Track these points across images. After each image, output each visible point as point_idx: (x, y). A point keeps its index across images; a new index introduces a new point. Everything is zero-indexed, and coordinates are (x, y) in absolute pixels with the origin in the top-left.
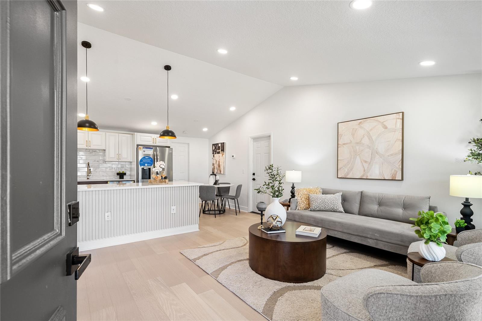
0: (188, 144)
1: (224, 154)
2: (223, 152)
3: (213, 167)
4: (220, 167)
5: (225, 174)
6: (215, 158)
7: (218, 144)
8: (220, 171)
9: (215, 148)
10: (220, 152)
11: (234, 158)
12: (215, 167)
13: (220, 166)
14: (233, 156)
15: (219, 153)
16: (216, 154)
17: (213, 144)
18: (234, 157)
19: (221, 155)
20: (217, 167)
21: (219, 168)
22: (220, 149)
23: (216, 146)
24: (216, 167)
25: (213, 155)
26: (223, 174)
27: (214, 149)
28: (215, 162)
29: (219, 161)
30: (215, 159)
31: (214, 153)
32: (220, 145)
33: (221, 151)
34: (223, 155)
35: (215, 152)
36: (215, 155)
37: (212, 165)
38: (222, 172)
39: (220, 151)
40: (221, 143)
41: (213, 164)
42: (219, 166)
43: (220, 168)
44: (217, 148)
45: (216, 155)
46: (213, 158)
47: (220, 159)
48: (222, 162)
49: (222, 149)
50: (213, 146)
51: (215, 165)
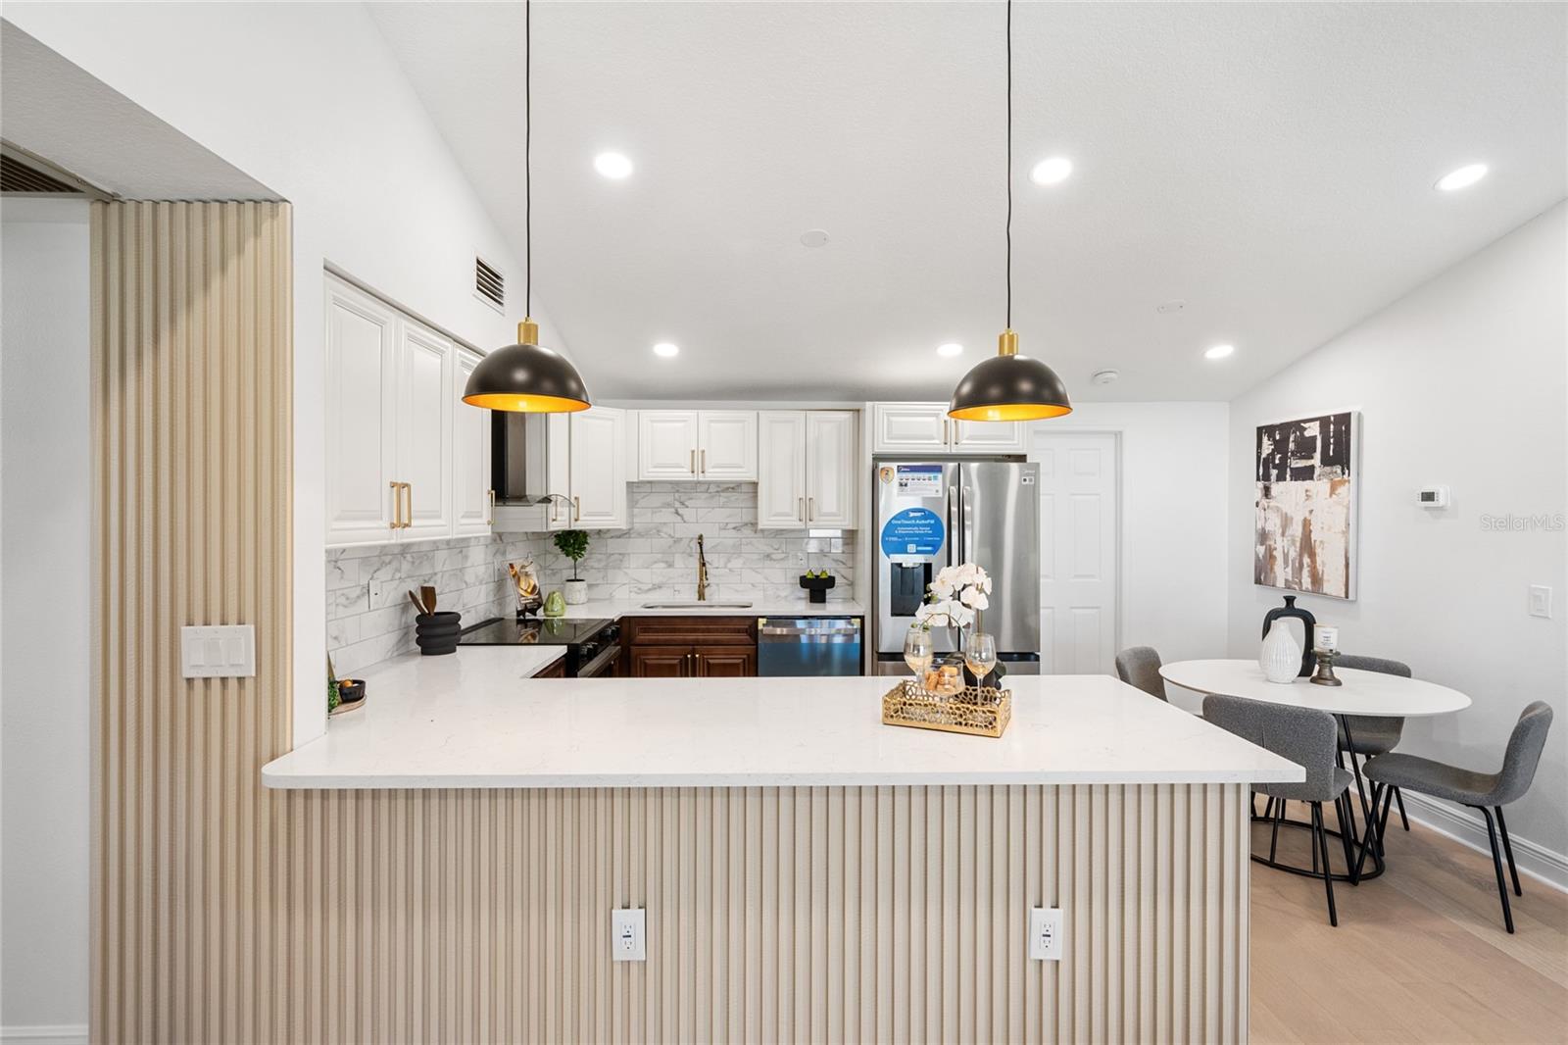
0: (1118, 435)
1: (1343, 482)
2: (1338, 469)
3: (1261, 550)
4: (1312, 555)
5: (1351, 597)
6: (1273, 503)
7: (1297, 426)
8: (1317, 580)
9: (1280, 446)
10: (1317, 471)
11: (1441, 509)
12: (1278, 554)
13: (1318, 551)
14: (1428, 497)
15: (1306, 474)
16: (1281, 478)
17: (1260, 430)
18: (1441, 500)
19: (1319, 486)
20: (1293, 554)
21: (1306, 560)
22: (1318, 455)
23: (1285, 440)
24: (1286, 556)
25: (1261, 484)
26: (1337, 598)
27: (1272, 455)
28: (1274, 525)
29: (1306, 524)
30: (1278, 509)
31: (1266, 477)
32: (1313, 430)
33: (1326, 461)
34: (1342, 490)
35: (1274, 472)
36: (1277, 488)
37: (1253, 538)
38: (1333, 588)
39: (1316, 460)
40: (1324, 422)
41: (1263, 537)
42: (1307, 546)
43: (1313, 561)
44: (1292, 446)
45: (1288, 492)
46: (1264, 502)
47: (1311, 512)
48: (1329, 530)
49: (1331, 454)
50: (1265, 439)
51: (1279, 539)
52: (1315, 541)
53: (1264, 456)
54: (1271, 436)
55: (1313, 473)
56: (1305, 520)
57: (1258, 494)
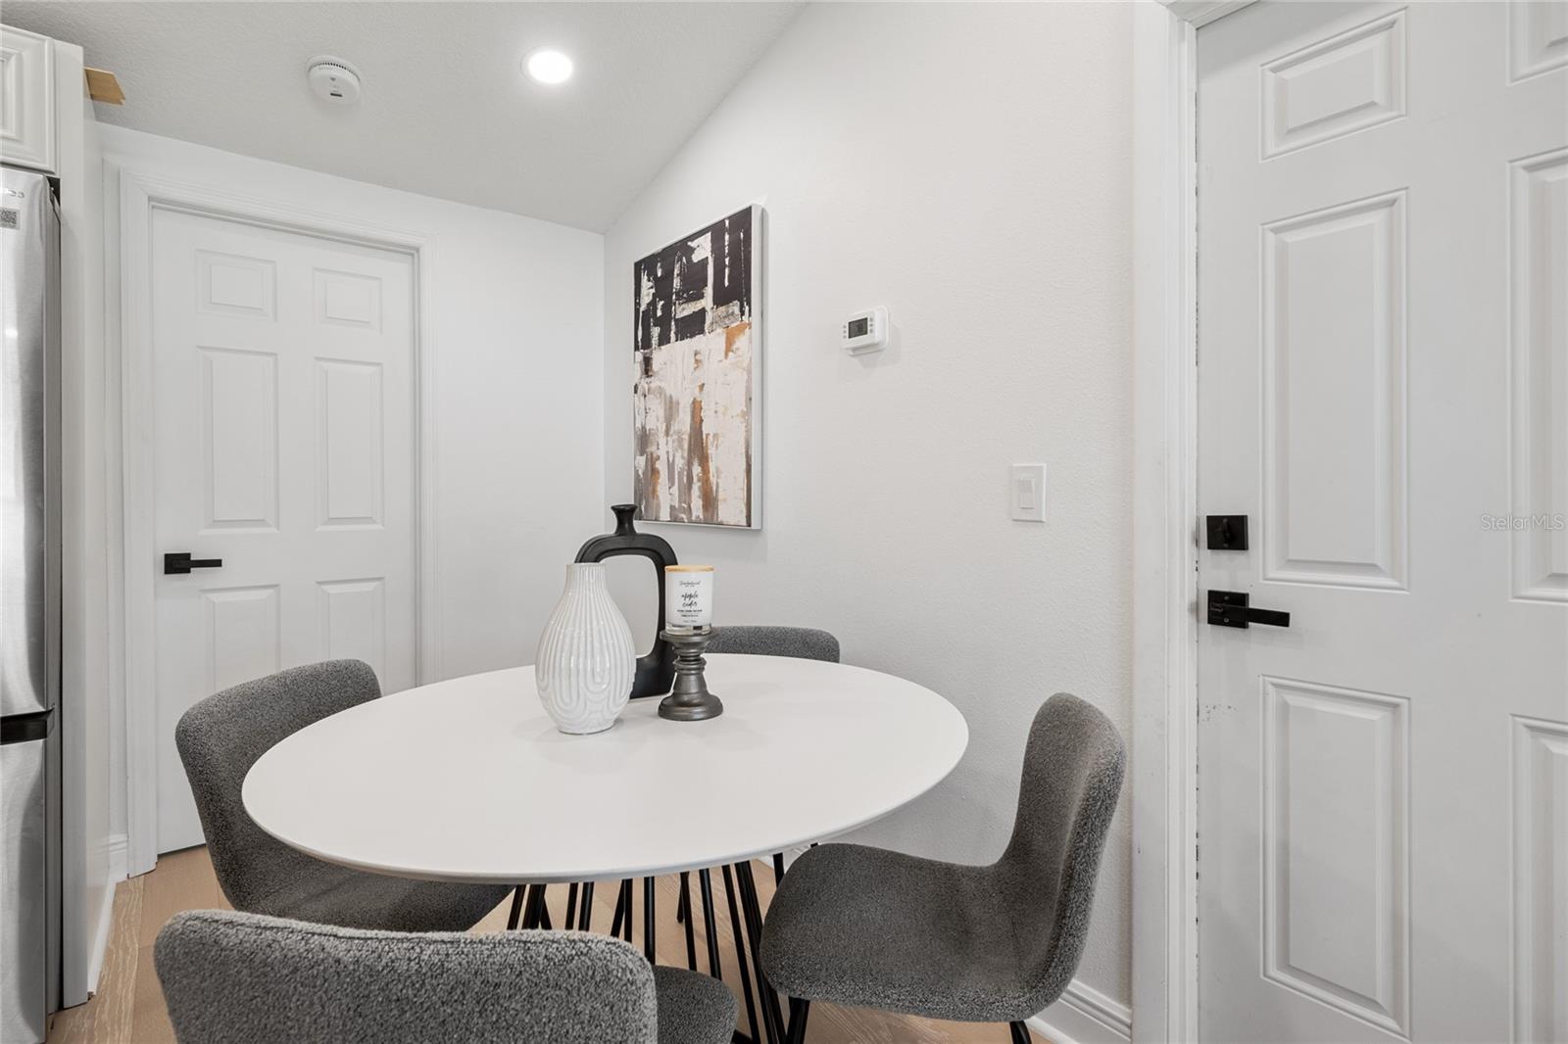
0: (412, 252)
1: (741, 329)
2: (735, 307)
3: (642, 460)
4: (704, 460)
5: (753, 527)
6: (655, 382)
7: (683, 247)
8: (710, 501)
9: (662, 287)
10: (709, 318)
11: (873, 347)
12: (661, 466)
13: (711, 451)
14: (859, 328)
15: (693, 326)
16: (664, 339)
17: (638, 267)
18: (877, 333)
19: (711, 342)
20: (680, 463)
21: (697, 470)
22: (709, 291)
23: (668, 275)
24: (671, 466)
25: (639, 355)
26: (734, 529)
27: (653, 304)
28: (655, 422)
29: (696, 407)
30: (661, 390)
31: (646, 342)
32: (703, 250)
33: (721, 299)
34: (741, 342)
35: (656, 331)
36: (660, 356)
37: (631, 444)
38: (730, 510)
39: (707, 301)
40: (717, 230)
41: (644, 440)
42: (698, 449)
43: (705, 471)
44: (677, 283)
45: (671, 357)
46: (644, 384)
47: (702, 386)
48: (724, 414)
49: (727, 284)
50: (644, 278)
51: (662, 440)
52: (707, 435)
53: (643, 308)
54: (652, 273)
55: (703, 321)
56: (694, 402)
57: (638, 369)
